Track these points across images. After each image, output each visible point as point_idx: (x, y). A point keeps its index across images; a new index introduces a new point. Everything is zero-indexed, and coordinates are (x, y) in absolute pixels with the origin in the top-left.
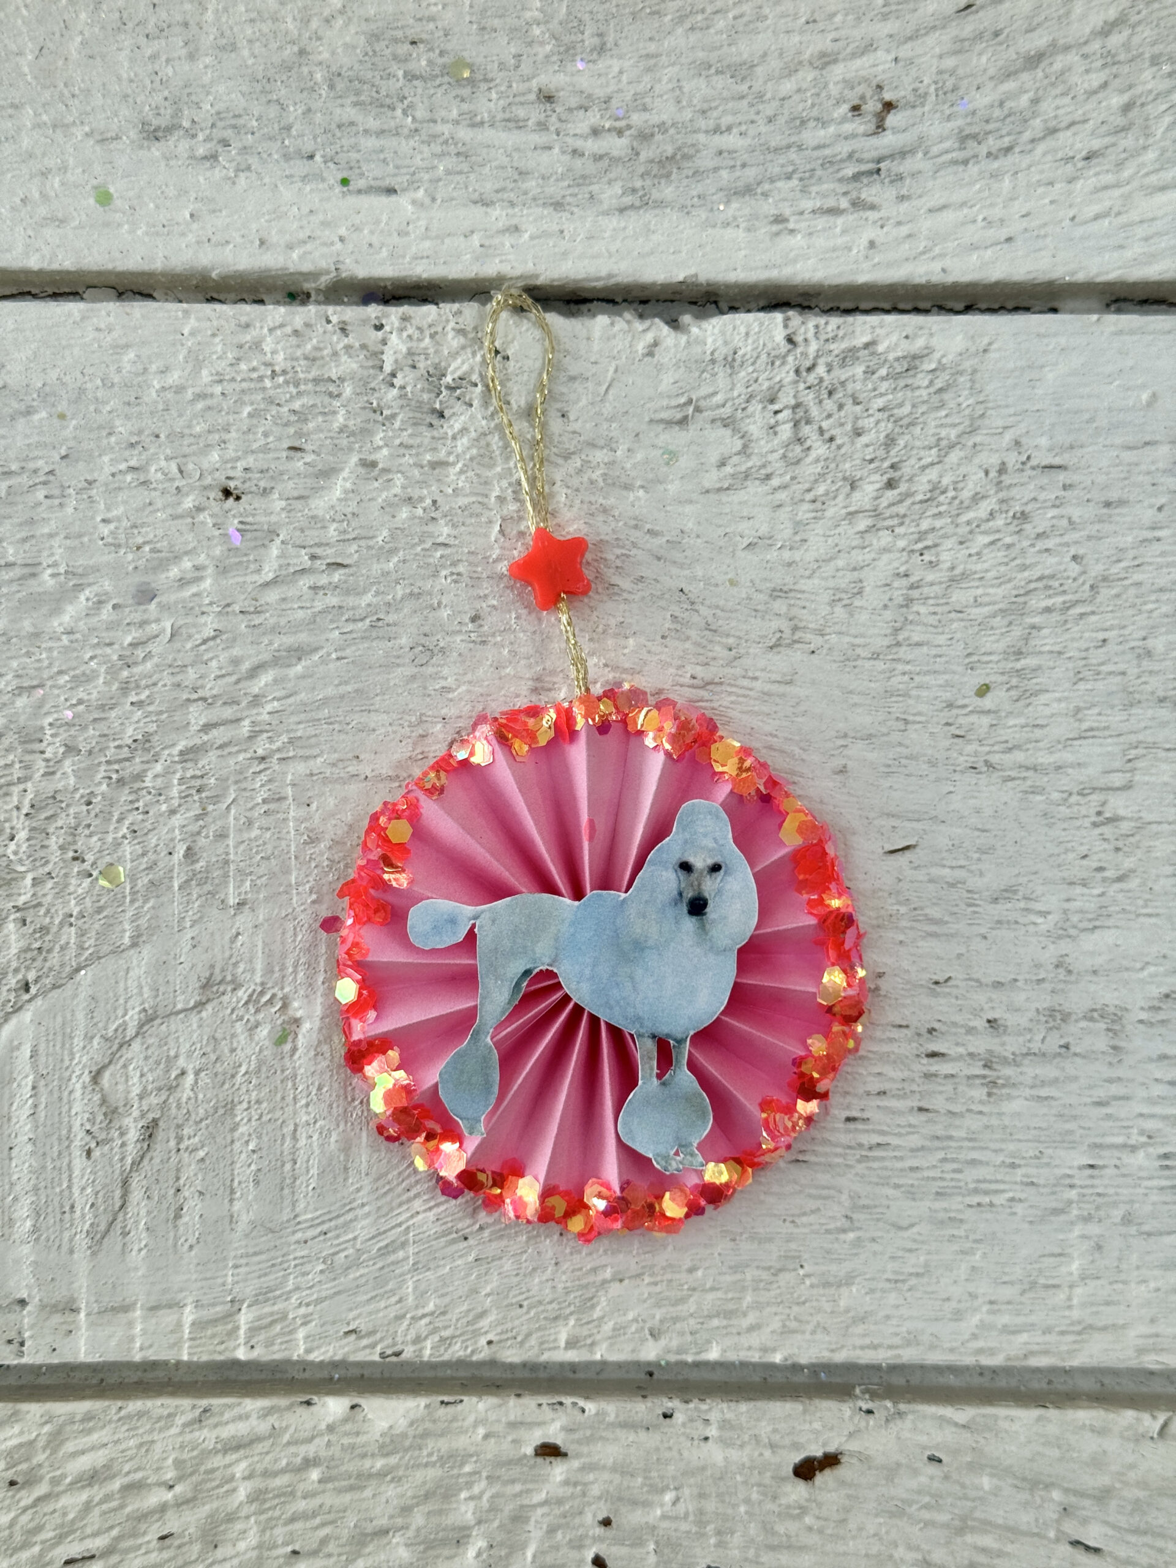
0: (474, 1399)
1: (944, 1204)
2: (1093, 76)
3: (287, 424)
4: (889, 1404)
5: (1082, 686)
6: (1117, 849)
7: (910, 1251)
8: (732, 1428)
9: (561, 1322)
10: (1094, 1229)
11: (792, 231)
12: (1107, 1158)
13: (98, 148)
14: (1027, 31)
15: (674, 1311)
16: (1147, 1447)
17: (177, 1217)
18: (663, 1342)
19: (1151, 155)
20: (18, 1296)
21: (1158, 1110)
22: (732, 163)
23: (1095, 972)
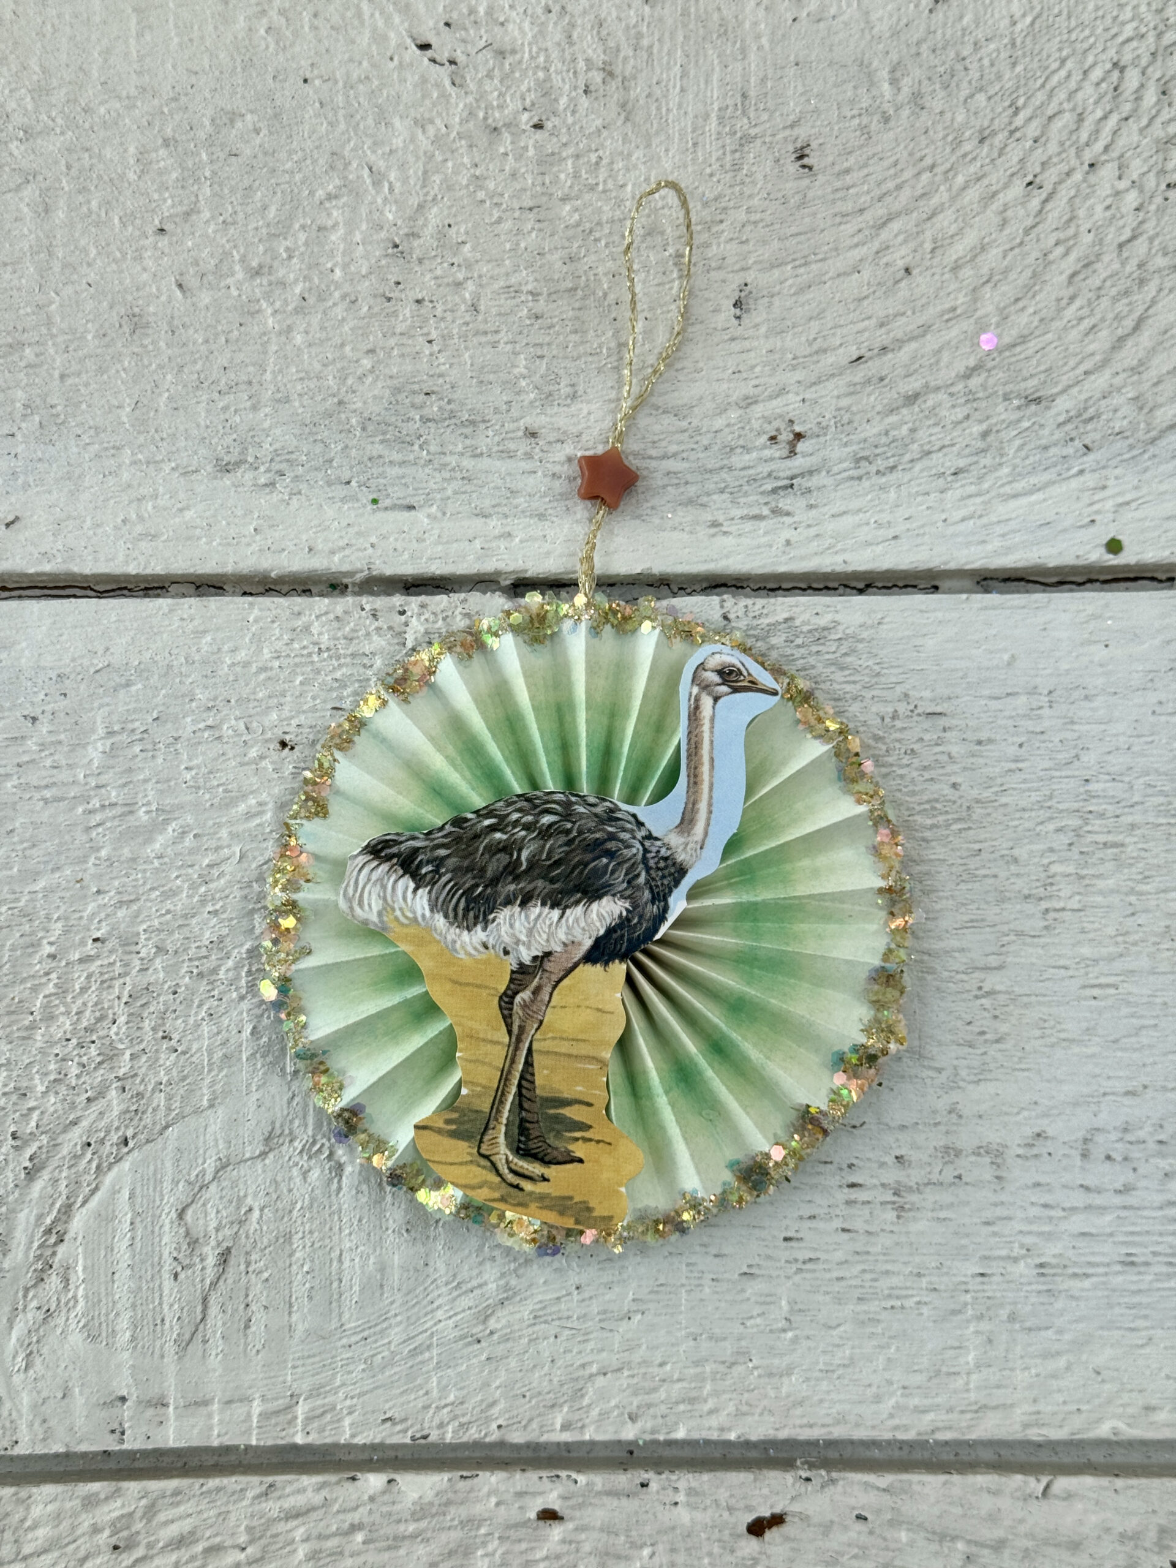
0: (488, 1474)
1: (865, 1308)
2: (958, 410)
3: (331, 689)
4: (823, 1472)
5: (963, 886)
6: (996, 1017)
7: (838, 1346)
8: (697, 1494)
9: (556, 1409)
10: (984, 1326)
11: (725, 533)
12: (994, 1268)
13: (182, 479)
14: (906, 376)
15: (648, 1399)
16: (1034, 1505)
17: (247, 1327)
18: (639, 1424)
19: (1006, 470)
20: (120, 1394)
21: (1034, 1228)
22: (676, 481)
23: (980, 1117)
